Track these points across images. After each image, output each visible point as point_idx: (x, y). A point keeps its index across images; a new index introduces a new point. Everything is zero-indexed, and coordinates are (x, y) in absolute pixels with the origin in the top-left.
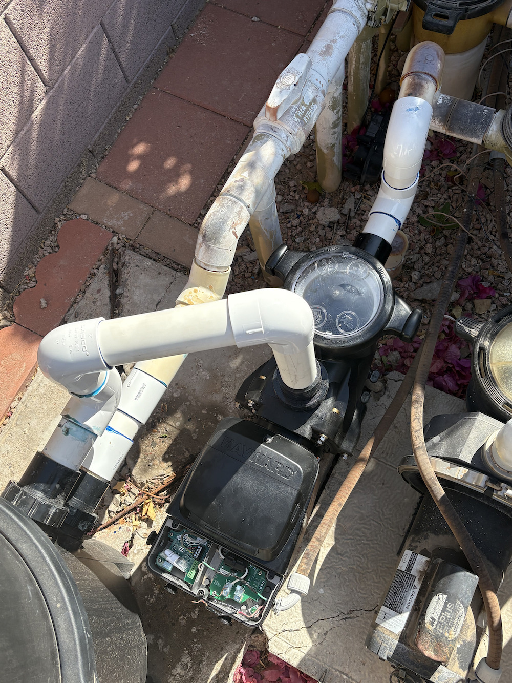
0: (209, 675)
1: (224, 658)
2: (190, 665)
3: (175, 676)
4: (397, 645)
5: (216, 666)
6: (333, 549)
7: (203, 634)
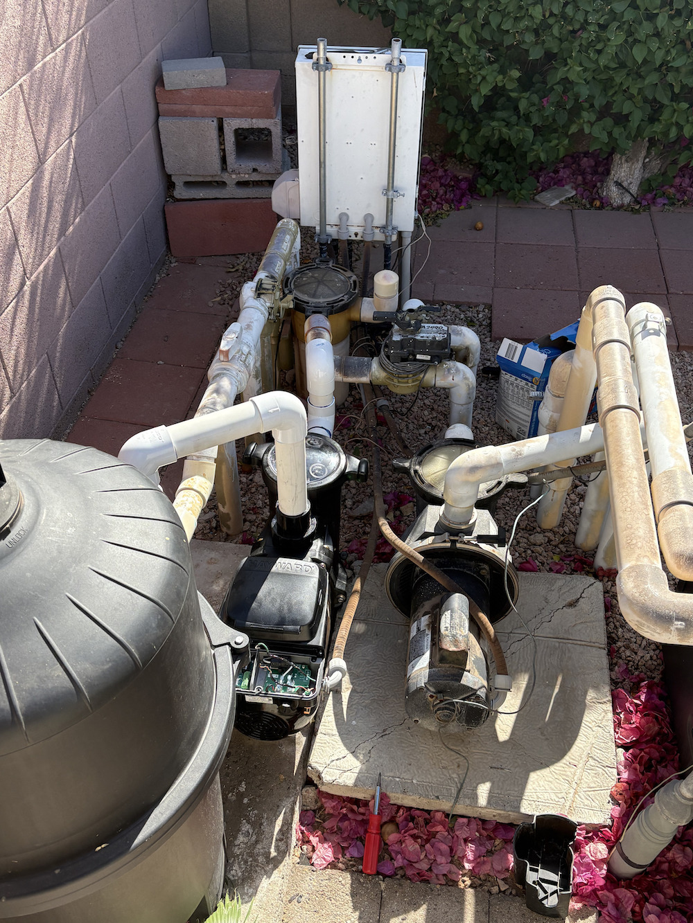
0: (273, 832)
1: (283, 813)
2: (251, 831)
3: (239, 845)
4: (429, 672)
5: (277, 823)
6: (353, 691)
7: (256, 801)
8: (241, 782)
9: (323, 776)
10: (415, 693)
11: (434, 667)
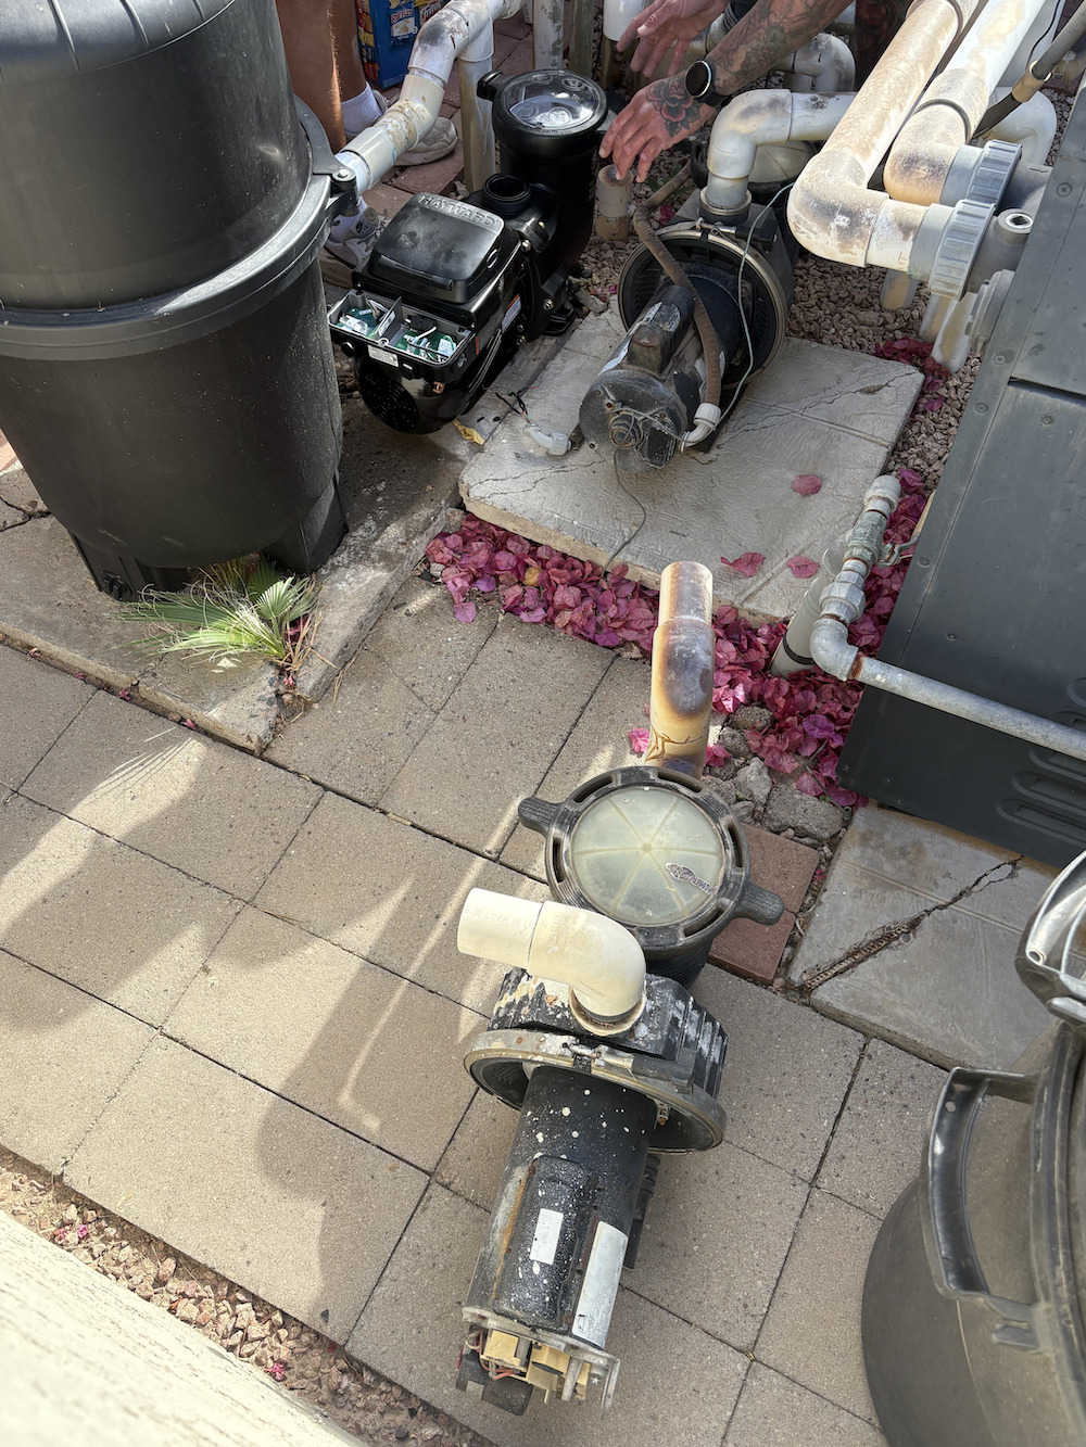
3: (356, 537)
7: (391, 503)
8: (382, 480)
9: (471, 490)
10: (591, 399)
11: (621, 368)
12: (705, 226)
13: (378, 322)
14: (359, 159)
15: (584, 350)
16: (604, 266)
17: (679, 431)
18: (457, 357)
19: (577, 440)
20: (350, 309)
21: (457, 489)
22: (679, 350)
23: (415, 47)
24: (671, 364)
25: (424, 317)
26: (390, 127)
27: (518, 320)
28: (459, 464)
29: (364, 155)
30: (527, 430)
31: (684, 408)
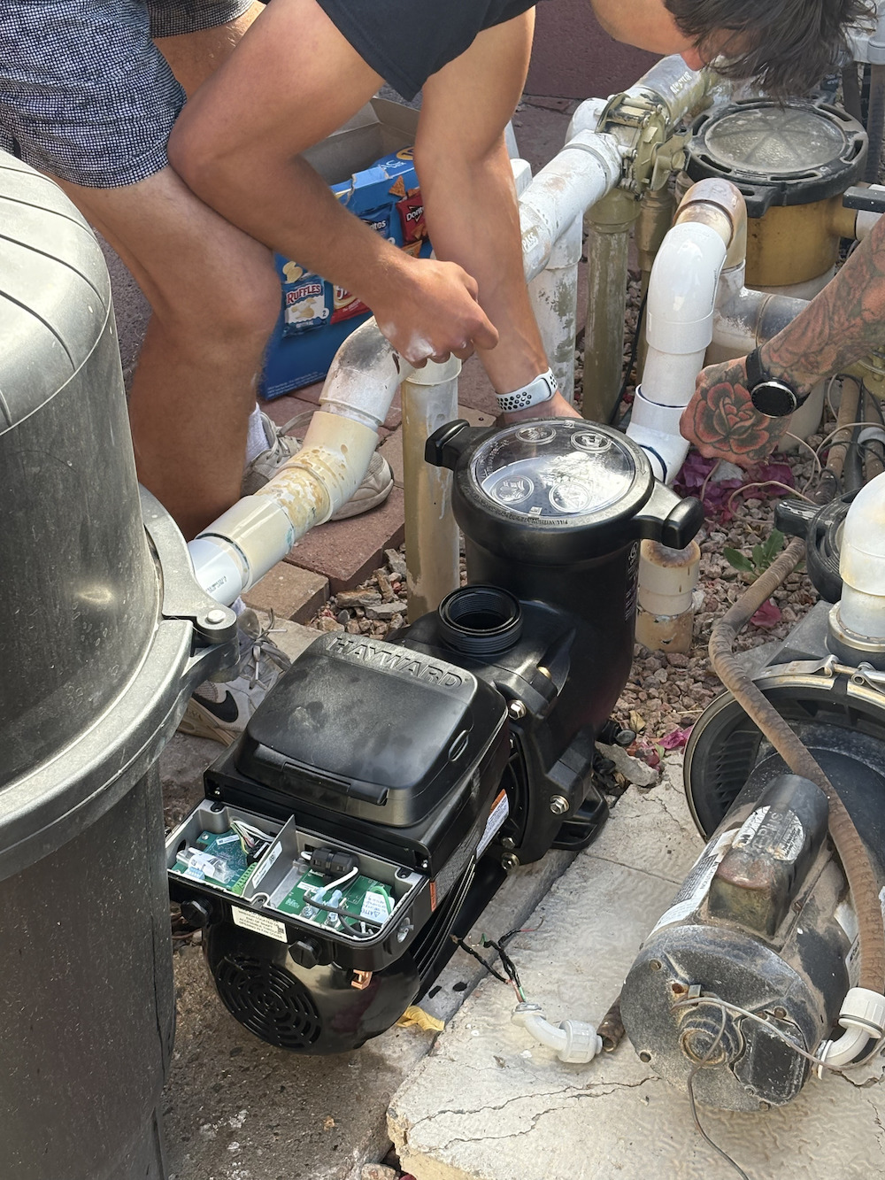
7: (255, 1153)
8: (240, 1108)
9: (411, 1133)
10: (642, 974)
11: (698, 922)
12: (840, 668)
13: (251, 860)
14: (230, 547)
15: (622, 857)
16: (650, 697)
17: (811, 1040)
18: (396, 925)
19: (612, 1035)
20: (200, 834)
21: (383, 1124)
22: (803, 889)
23: (331, 371)
24: (790, 916)
25: (334, 851)
26: (285, 495)
27: (503, 831)
28: (388, 1077)
29: (237, 541)
30: (518, 1016)
31: (818, 998)
